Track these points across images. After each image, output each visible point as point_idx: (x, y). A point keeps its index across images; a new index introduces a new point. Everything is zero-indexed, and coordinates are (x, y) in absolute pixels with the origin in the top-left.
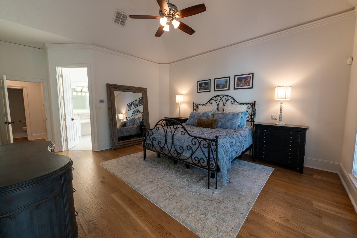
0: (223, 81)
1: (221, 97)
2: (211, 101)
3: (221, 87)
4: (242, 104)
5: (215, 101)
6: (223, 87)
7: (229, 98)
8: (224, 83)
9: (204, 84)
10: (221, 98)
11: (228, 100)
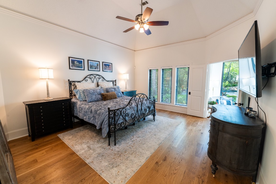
0: (95, 64)
1: (95, 75)
2: (86, 79)
3: (94, 68)
4: (108, 81)
5: (90, 78)
6: (95, 68)
7: (101, 77)
8: (96, 65)
9: (77, 62)
10: (95, 77)
11: (100, 79)
